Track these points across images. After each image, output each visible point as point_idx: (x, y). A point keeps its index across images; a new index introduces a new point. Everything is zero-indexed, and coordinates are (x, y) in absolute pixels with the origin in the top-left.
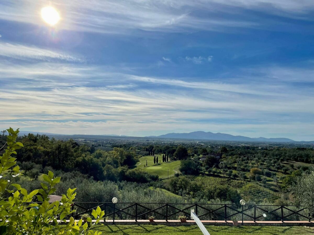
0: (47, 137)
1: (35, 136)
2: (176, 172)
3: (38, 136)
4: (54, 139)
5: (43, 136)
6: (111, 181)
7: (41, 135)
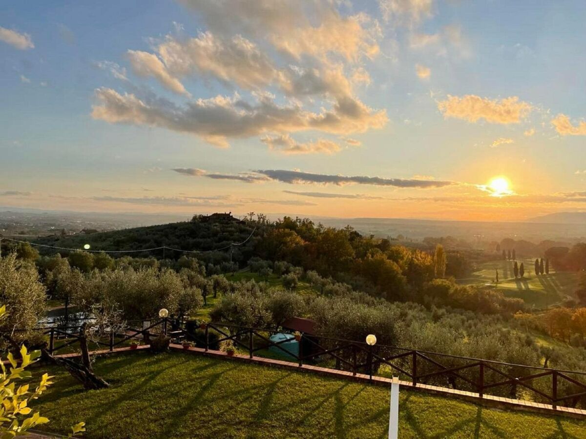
0: (311, 222)
1: (293, 221)
2: (569, 298)
3: (298, 221)
4: (320, 225)
5: (305, 220)
6: (420, 304)
7: (302, 218)
